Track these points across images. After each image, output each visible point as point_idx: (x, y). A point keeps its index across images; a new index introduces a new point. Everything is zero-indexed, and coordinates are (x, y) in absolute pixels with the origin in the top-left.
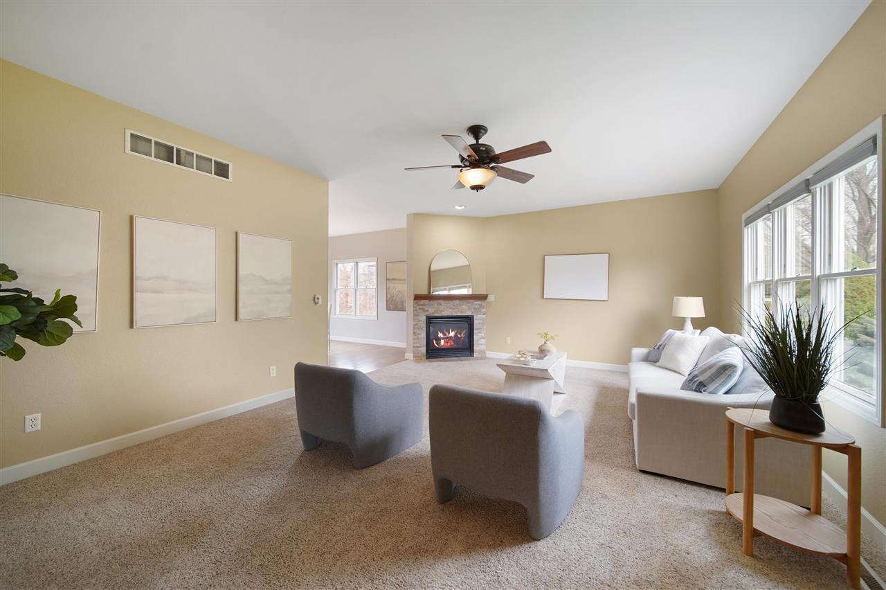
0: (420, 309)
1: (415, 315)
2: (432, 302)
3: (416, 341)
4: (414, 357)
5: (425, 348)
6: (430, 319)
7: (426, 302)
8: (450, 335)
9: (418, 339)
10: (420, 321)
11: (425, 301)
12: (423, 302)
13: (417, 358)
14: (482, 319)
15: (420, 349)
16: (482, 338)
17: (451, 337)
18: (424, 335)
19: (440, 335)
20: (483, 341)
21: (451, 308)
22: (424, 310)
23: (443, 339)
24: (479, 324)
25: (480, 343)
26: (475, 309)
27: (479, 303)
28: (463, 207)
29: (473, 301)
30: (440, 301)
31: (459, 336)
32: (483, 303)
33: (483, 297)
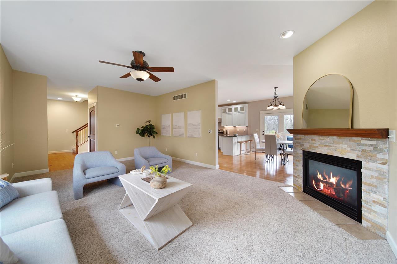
0: (297, 143)
1: (294, 148)
5: (301, 181)
7: (302, 136)
8: (331, 180)
9: (296, 169)
12: (299, 136)
13: (296, 188)
14: (376, 171)
15: (297, 179)
17: (332, 183)
18: (300, 168)
19: (320, 176)
22: (301, 145)
23: (322, 181)
26: (363, 151)
29: (360, 139)
30: (314, 136)
31: (343, 186)
32: (381, 144)
33: (383, 134)
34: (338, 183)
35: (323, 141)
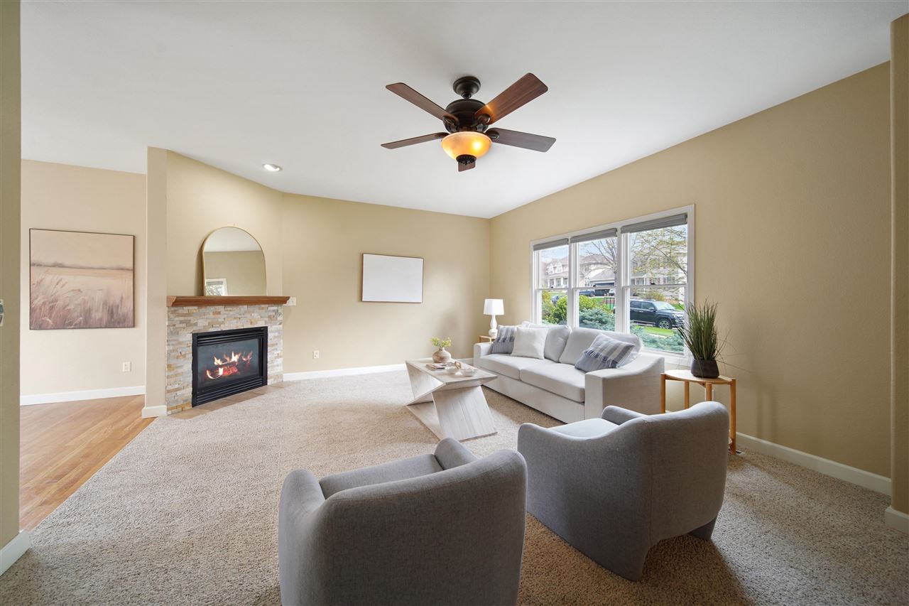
0: (181, 322)
1: (171, 334)
2: (203, 310)
3: (172, 380)
4: (168, 410)
5: (191, 389)
6: (200, 340)
7: (193, 309)
8: (232, 360)
9: (176, 375)
10: (180, 343)
11: (190, 308)
12: (185, 309)
13: (176, 411)
14: (278, 331)
15: (179, 393)
16: (278, 356)
17: (234, 363)
18: (188, 366)
19: (218, 362)
20: (280, 361)
21: (235, 318)
22: (188, 323)
23: (221, 366)
24: (275, 337)
25: (276, 363)
26: (269, 317)
27: (275, 308)
28: (278, 169)
29: (267, 305)
30: (217, 307)
31: (244, 359)
32: (280, 309)
33: (282, 301)
34: (240, 359)
35: (231, 313)
